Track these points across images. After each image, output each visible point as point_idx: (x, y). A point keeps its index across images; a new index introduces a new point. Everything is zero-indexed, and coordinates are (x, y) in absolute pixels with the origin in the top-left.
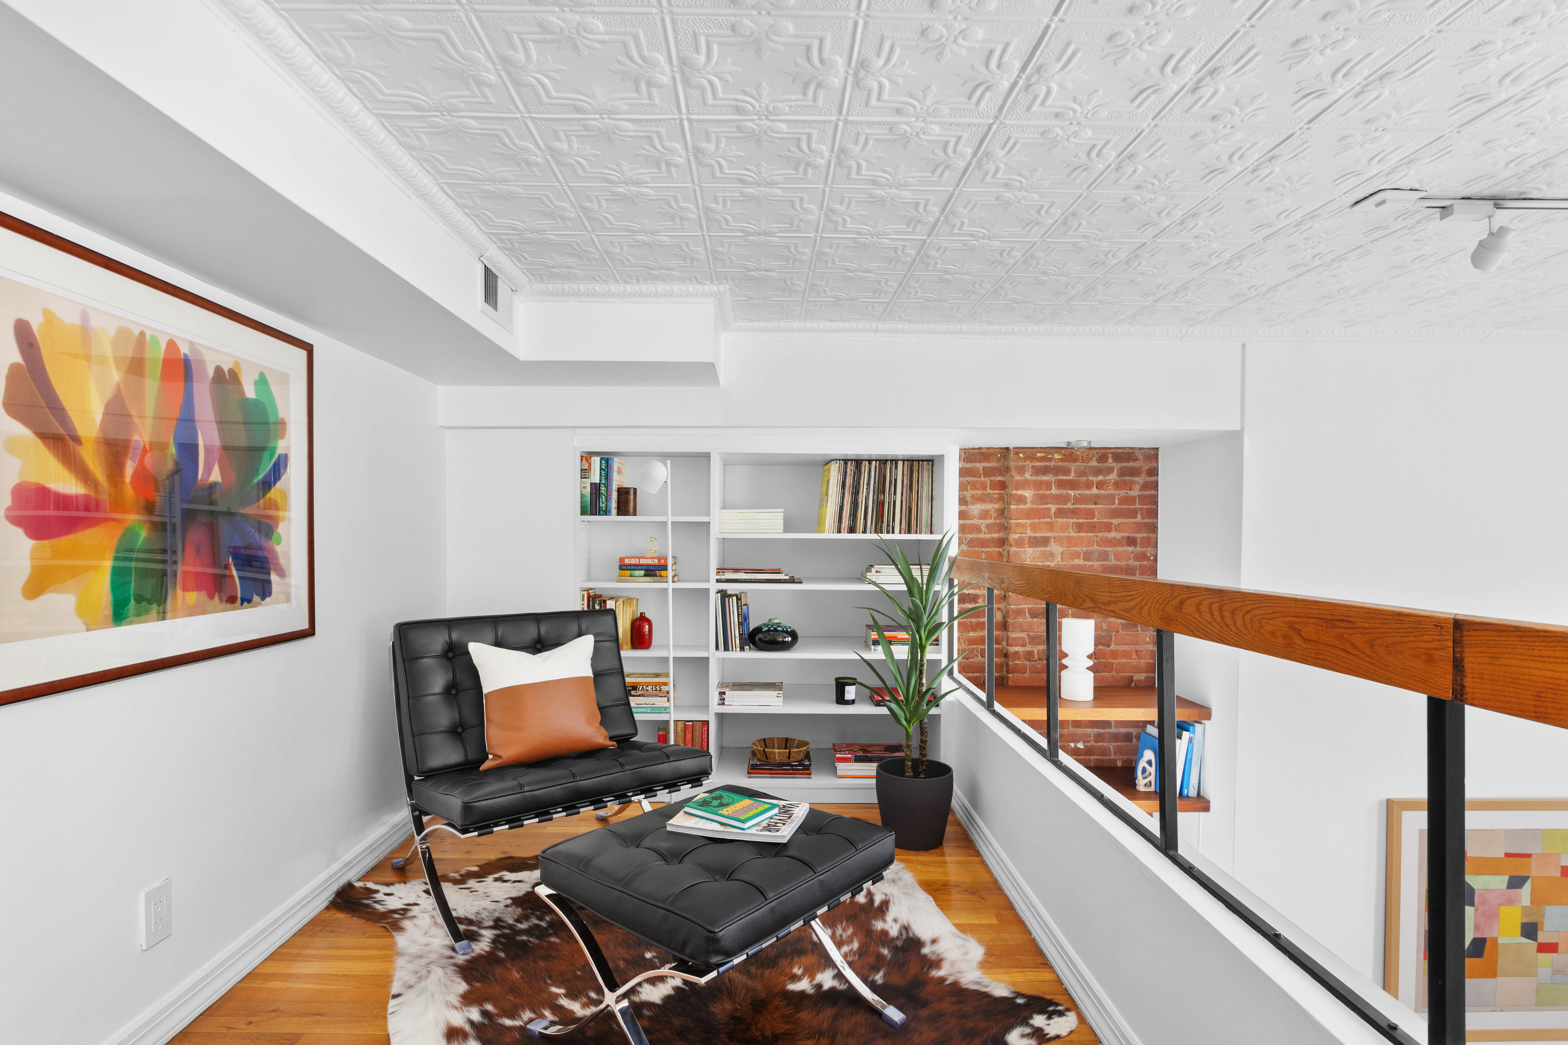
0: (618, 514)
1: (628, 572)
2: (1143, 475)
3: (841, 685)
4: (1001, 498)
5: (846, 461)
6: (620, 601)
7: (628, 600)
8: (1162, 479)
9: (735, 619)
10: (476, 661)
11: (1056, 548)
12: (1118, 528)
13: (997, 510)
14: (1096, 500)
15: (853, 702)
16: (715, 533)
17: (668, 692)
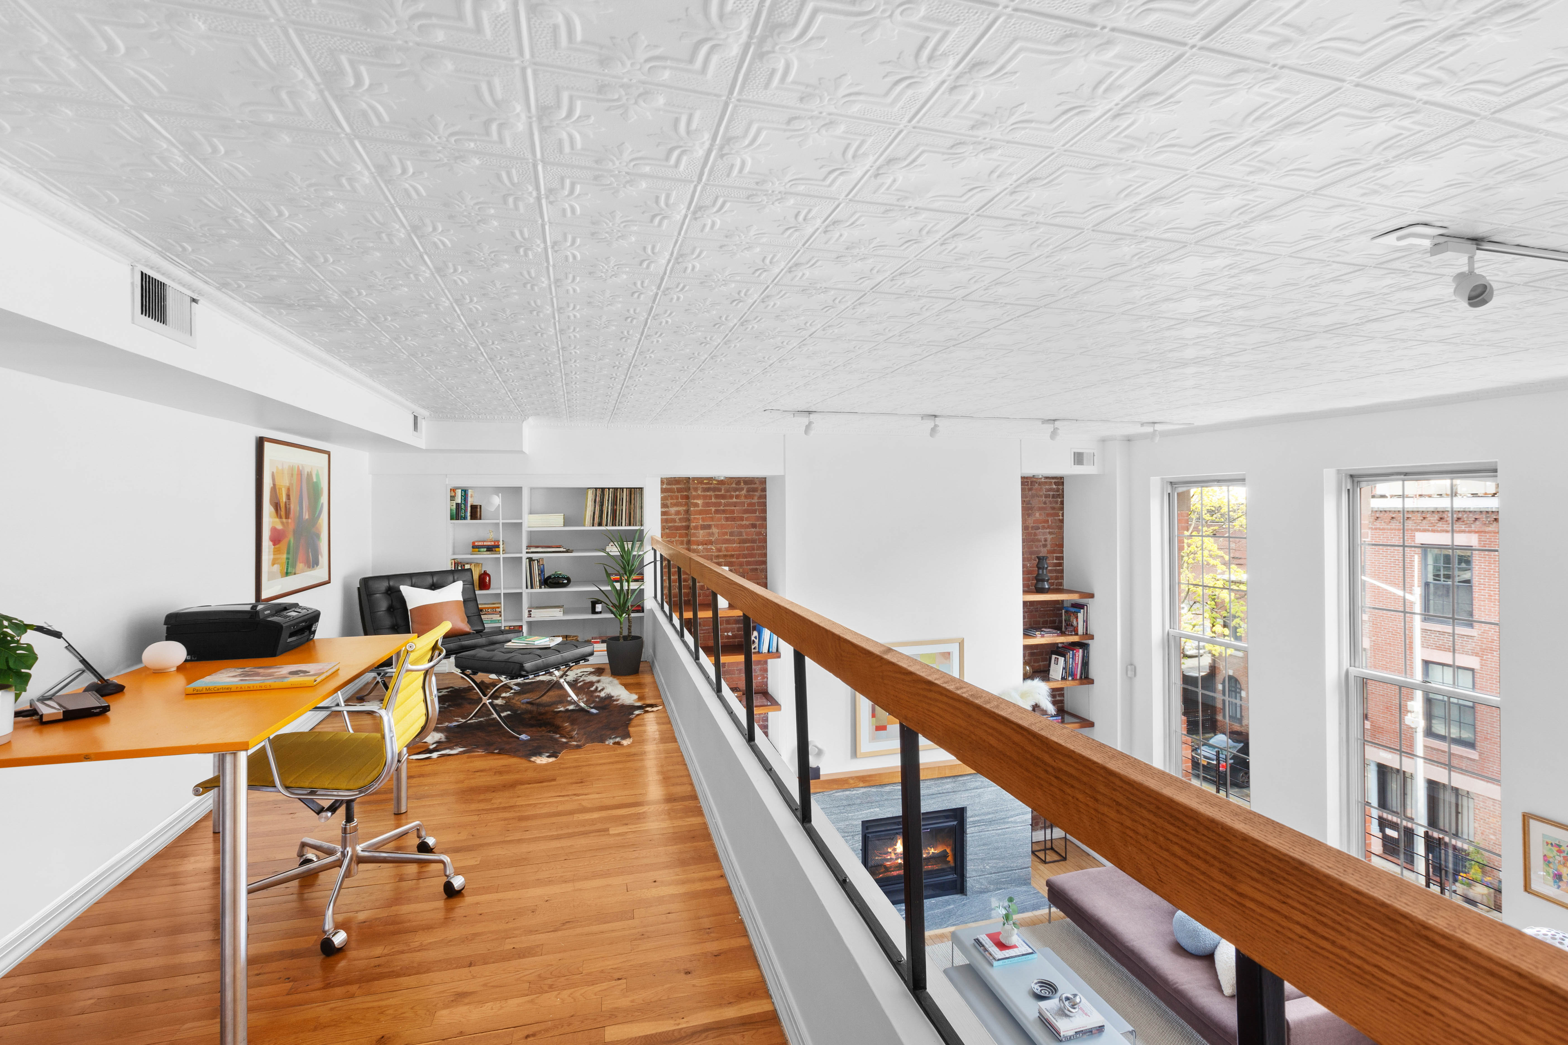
0: (471, 519)
1: (477, 550)
2: (759, 491)
3: (594, 604)
4: (687, 504)
5: (596, 489)
6: (473, 565)
7: (477, 564)
8: (768, 493)
9: (536, 572)
10: (404, 594)
11: (715, 530)
12: (747, 519)
13: (684, 511)
14: (735, 505)
15: (600, 612)
16: (525, 529)
17: (500, 612)
